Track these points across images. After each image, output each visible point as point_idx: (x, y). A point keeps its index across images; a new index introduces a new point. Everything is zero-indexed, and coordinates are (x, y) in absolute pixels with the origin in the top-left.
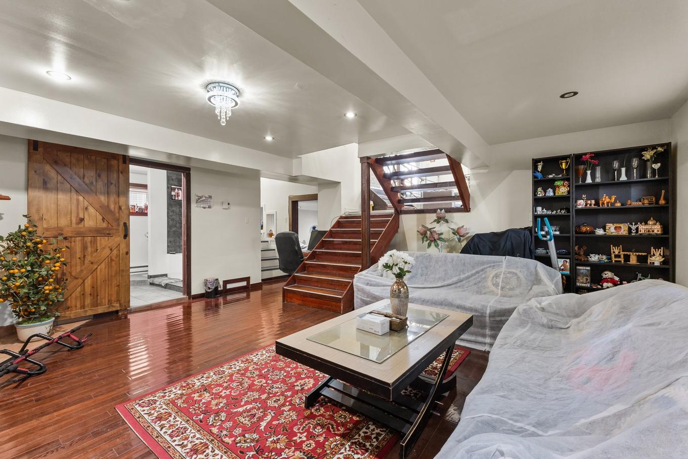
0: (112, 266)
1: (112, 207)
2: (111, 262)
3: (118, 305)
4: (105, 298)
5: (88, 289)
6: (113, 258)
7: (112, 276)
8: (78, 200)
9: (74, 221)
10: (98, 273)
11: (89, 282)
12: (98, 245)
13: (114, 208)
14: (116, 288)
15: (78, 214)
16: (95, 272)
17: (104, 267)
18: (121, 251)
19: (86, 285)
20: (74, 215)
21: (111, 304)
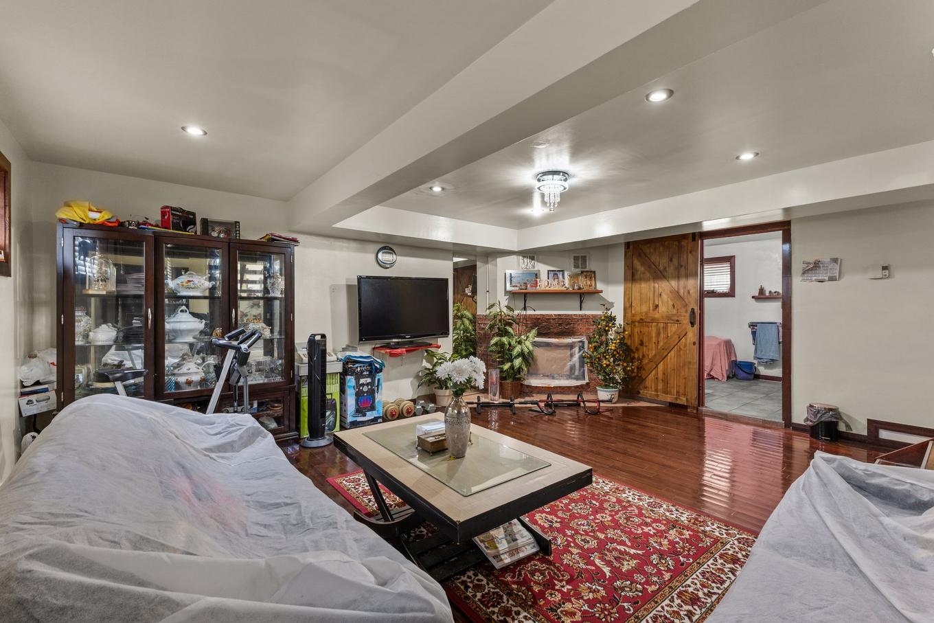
0: (680, 355)
1: (681, 292)
2: (680, 351)
3: (685, 399)
4: (674, 387)
5: (660, 375)
6: (682, 347)
7: (680, 366)
8: (654, 287)
9: (651, 308)
10: (669, 360)
11: (661, 368)
12: (669, 331)
13: (684, 293)
14: (684, 380)
15: (654, 301)
16: (666, 359)
17: (673, 355)
18: (688, 340)
19: (659, 370)
20: (651, 302)
21: (679, 396)
